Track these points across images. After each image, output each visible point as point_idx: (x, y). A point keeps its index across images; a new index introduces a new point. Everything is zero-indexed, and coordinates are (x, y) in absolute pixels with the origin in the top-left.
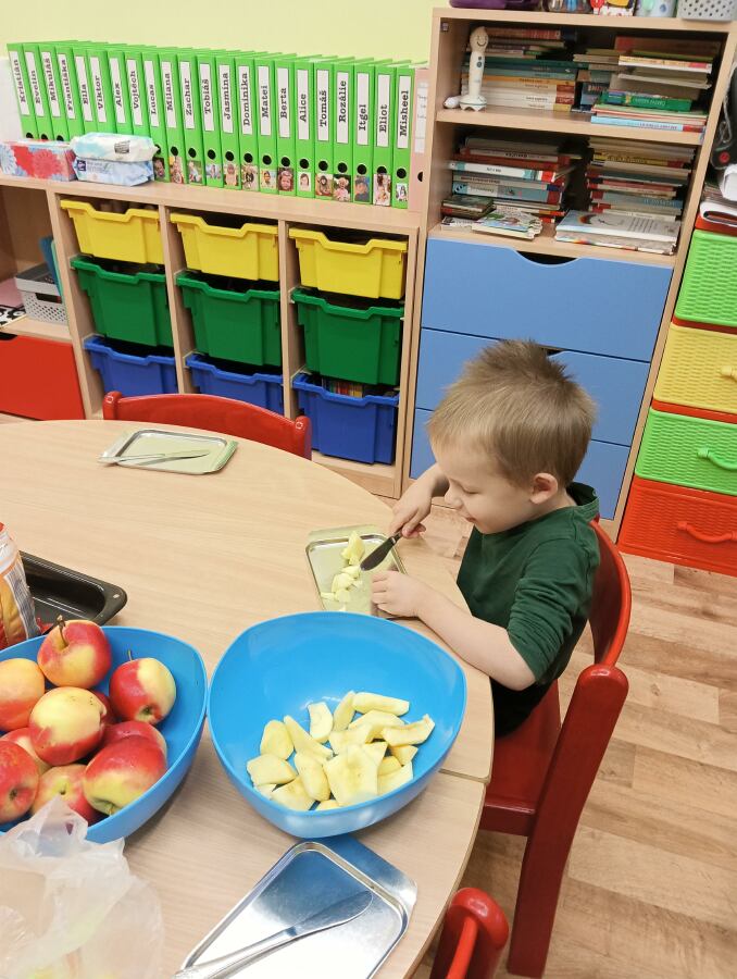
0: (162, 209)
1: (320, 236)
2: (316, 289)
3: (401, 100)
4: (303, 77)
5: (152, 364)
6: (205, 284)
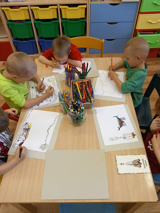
0: (29, 6)
1: (67, 7)
2: (66, 18)
5: (30, 42)
6: (41, 22)
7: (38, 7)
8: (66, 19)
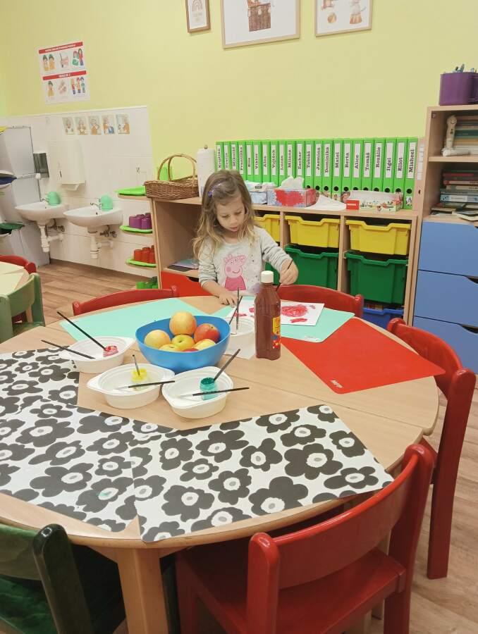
1: (363, 223)
3: (410, 155)
4: (358, 147)
6: (300, 250)
7: (299, 218)
8: (358, 252)
